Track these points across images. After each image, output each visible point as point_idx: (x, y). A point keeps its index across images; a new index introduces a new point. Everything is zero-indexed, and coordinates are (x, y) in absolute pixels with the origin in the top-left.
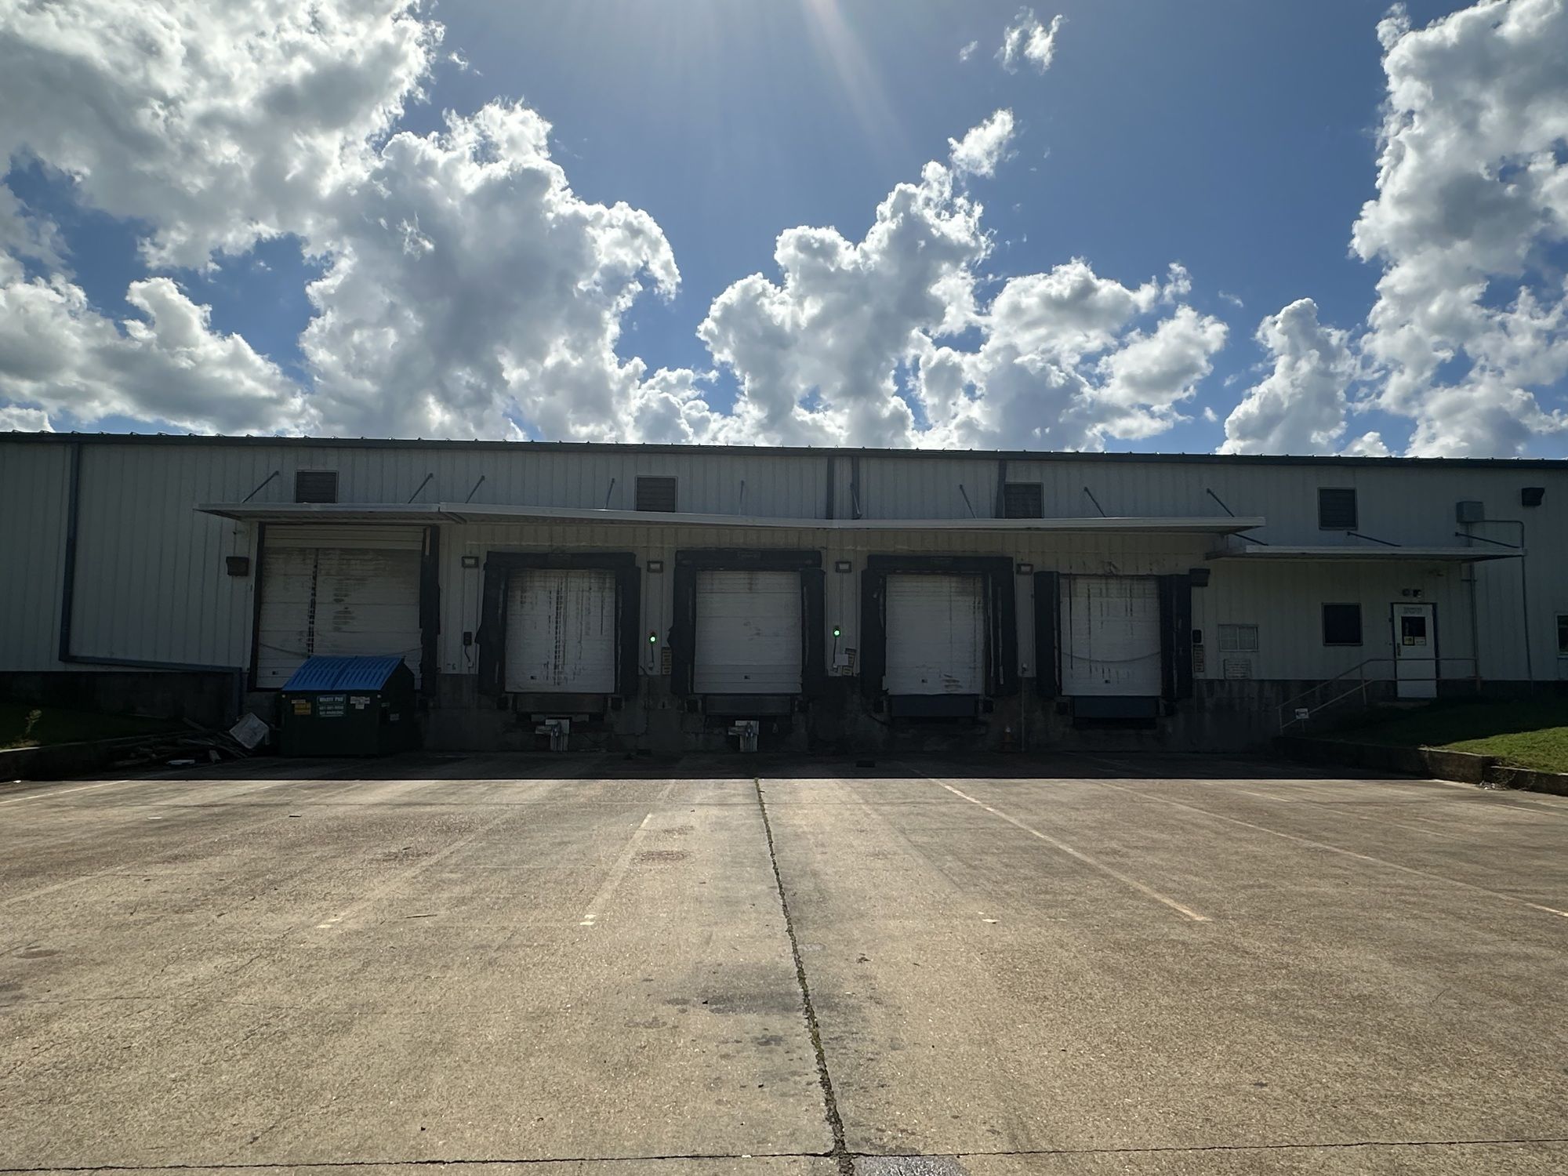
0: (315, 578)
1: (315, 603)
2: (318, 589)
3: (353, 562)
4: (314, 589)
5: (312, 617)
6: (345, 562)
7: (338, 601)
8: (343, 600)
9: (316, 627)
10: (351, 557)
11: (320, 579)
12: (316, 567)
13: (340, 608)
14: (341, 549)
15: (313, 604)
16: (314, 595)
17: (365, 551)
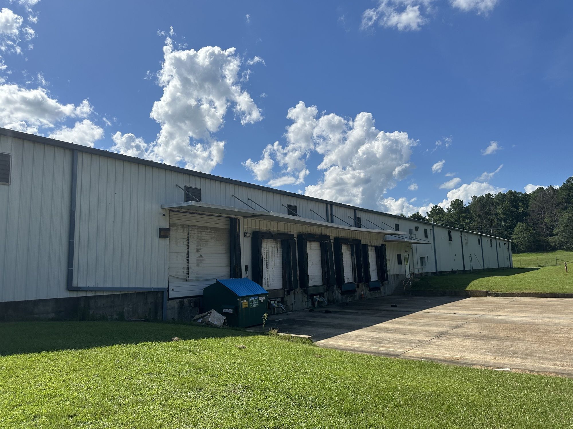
0: (188, 240)
1: (189, 253)
2: (190, 246)
3: (203, 233)
4: (188, 245)
5: (188, 260)
6: (200, 233)
7: (198, 251)
8: (200, 251)
9: (190, 265)
10: (202, 231)
11: (190, 240)
12: (188, 234)
13: (199, 255)
14: (198, 226)
15: (188, 253)
16: (188, 248)
17: (207, 228)
